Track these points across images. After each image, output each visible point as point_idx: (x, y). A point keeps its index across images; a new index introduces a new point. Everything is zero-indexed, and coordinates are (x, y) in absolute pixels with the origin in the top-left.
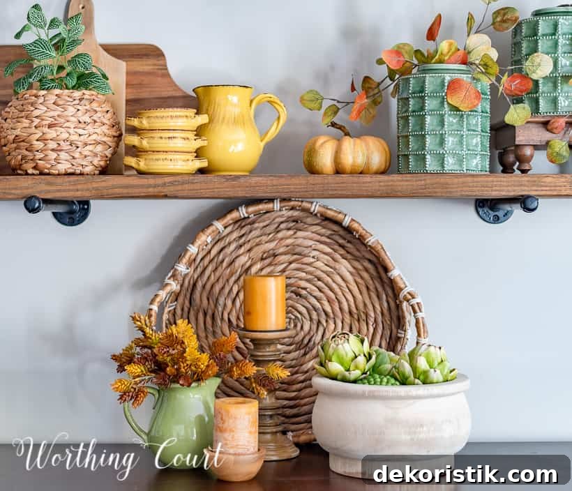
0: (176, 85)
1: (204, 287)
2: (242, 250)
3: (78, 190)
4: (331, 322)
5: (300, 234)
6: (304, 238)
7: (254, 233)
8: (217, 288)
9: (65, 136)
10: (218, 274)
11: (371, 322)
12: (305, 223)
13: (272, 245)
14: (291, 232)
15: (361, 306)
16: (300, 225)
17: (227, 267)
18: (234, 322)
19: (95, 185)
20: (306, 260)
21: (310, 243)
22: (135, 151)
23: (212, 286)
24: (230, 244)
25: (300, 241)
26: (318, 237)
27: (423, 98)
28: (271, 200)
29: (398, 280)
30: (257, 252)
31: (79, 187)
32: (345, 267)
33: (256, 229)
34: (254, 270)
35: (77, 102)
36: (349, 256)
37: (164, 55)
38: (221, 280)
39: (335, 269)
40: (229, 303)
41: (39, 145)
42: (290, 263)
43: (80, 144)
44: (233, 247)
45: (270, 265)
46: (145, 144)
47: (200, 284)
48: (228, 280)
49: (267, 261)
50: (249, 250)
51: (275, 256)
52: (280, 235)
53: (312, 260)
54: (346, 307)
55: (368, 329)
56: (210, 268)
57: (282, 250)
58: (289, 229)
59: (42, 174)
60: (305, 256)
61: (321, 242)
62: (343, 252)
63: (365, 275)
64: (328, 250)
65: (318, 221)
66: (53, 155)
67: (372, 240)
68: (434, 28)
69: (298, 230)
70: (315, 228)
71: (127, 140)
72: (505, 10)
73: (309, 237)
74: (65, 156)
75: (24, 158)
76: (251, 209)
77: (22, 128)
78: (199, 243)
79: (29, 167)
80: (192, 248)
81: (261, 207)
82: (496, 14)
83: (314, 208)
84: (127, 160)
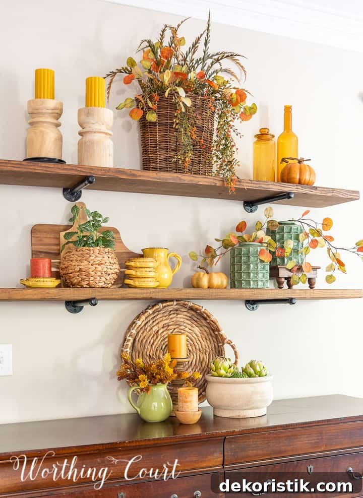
0: (125, 247)
1: (139, 341)
2: (155, 323)
3: (112, 295)
4: (192, 354)
5: (179, 316)
6: (181, 318)
7: (159, 316)
8: (144, 341)
9: (105, 269)
10: (144, 335)
11: (207, 354)
12: (181, 311)
13: (168, 321)
14: (175, 315)
15: (204, 347)
16: (178, 312)
17: (149, 331)
18: (152, 356)
19: (120, 293)
21: (182, 320)
22: (129, 277)
23: (142, 341)
24: (150, 321)
25: (178, 319)
26: (187, 317)
27: (249, 257)
28: (172, 300)
29: (224, 335)
30: (161, 325)
31: (114, 293)
32: (197, 330)
33: (160, 314)
34: (160, 332)
35: (107, 253)
36: (199, 325)
37: (119, 233)
38: (146, 337)
39: (193, 331)
40: (149, 347)
41: (93, 273)
42: (175, 329)
43: (110, 273)
44: (151, 322)
45: (166, 330)
46: (139, 274)
47: (137, 339)
48: (149, 338)
49: (165, 328)
50: (157, 324)
51: (168, 326)
52: (171, 316)
53: (184, 327)
54: (198, 348)
55: (206, 357)
56: (141, 332)
57: (172, 323)
58: (174, 314)
59: (90, 287)
60: (181, 326)
61: (187, 319)
62: (196, 323)
63: (205, 333)
64: (190, 323)
65: (186, 310)
66: (98, 278)
67: (213, 318)
68: (240, 227)
69: (177, 314)
70: (185, 313)
71: (128, 272)
72: (272, 221)
73: (182, 317)
74: (103, 279)
75: (83, 280)
76: (164, 305)
77: (84, 265)
78: (141, 320)
79: (84, 284)
80: (139, 323)
81: (168, 303)
82: (268, 222)
83: (190, 304)
84: (127, 281)
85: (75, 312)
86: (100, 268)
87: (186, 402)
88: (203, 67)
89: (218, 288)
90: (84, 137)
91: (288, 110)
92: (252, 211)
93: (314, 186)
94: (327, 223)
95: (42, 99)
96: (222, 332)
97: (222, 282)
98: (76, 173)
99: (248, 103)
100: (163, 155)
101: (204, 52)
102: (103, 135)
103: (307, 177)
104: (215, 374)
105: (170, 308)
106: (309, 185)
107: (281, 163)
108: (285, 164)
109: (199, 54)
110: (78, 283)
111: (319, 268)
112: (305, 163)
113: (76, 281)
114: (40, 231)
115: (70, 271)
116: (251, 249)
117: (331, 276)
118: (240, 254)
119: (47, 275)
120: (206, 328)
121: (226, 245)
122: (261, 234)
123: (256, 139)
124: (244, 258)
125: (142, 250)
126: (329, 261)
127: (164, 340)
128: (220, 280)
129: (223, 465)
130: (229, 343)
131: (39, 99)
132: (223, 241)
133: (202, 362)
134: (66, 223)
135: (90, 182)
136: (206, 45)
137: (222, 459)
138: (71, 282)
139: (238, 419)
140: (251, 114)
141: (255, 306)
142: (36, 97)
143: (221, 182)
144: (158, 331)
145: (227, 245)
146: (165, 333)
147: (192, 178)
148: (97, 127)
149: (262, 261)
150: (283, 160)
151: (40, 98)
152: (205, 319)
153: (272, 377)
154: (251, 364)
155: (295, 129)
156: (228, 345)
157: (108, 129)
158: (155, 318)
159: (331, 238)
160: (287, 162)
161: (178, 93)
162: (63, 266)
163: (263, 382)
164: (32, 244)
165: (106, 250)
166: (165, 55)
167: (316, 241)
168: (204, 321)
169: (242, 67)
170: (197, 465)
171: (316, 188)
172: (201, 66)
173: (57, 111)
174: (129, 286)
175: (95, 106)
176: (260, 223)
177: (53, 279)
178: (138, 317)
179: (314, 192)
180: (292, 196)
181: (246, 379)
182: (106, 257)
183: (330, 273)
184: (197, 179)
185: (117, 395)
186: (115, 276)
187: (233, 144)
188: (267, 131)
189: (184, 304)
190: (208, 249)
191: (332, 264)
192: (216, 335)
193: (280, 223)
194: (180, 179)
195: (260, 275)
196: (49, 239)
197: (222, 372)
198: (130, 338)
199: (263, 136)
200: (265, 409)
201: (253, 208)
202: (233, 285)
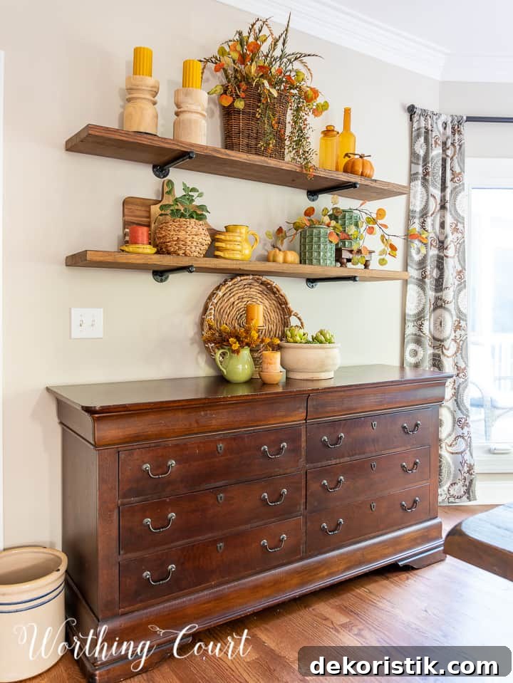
1: (217, 310)
2: (232, 295)
5: (252, 290)
7: (236, 289)
8: (222, 311)
9: (201, 240)
10: (222, 305)
11: (275, 325)
12: (254, 285)
13: (242, 294)
14: (249, 289)
15: (272, 319)
16: (251, 286)
17: (226, 302)
19: (213, 263)
20: (254, 300)
21: (254, 293)
22: (218, 249)
23: (220, 310)
25: (251, 293)
26: (258, 291)
27: (320, 238)
30: (236, 297)
32: (267, 303)
33: (237, 287)
34: (236, 303)
36: (268, 299)
38: (223, 308)
39: (264, 304)
41: (189, 243)
42: (248, 301)
43: (204, 244)
44: (229, 293)
45: (241, 302)
46: (228, 246)
48: (226, 308)
49: (240, 300)
50: (234, 296)
51: (243, 298)
52: (245, 290)
53: (256, 300)
54: (267, 319)
55: (274, 327)
56: (220, 303)
57: (246, 296)
58: (248, 287)
59: (186, 256)
60: (254, 298)
61: (259, 293)
63: (273, 306)
64: (261, 296)
65: (259, 285)
66: (194, 249)
67: (282, 292)
68: (308, 212)
69: (251, 288)
70: (258, 287)
71: (218, 244)
72: (336, 208)
73: (255, 291)
74: (198, 249)
75: (180, 248)
76: (242, 278)
77: (182, 235)
78: (222, 291)
79: (181, 252)
80: (220, 294)
81: (245, 277)
82: (333, 209)
83: (264, 279)
84: (217, 253)
85: (162, 281)
86: (196, 238)
87: (270, 364)
88: (281, 64)
89: (291, 263)
90: (180, 117)
91: (347, 112)
92: (313, 200)
93: (373, 178)
94: (381, 213)
95: (141, 76)
96: (290, 305)
97: (295, 259)
98: (178, 148)
99: (320, 100)
100: (246, 141)
101: (282, 51)
102: (199, 115)
103: (367, 172)
104: (291, 340)
105: (245, 282)
106: (369, 177)
107: (344, 157)
108: (347, 159)
109: (277, 53)
110: (175, 252)
111: (374, 252)
112: (365, 158)
113: (172, 250)
114: (132, 203)
115: (168, 240)
116: (322, 230)
117: (383, 259)
118: (312, 235)
119: (145, 242)
120: (274, 302)
121: (296, 227)
122: (327, 219)
123: (322, 135)
124: (315, 239)
125: (225, 227)
126: (381, 246)
127: (239, 310)
128: (293, 257)
129: (306, 420)
130: (296, 315)
131: (138, 76)
132: (294, 224)
133: (270, 332)
134: (154, 198)
135: (190, 158)
136: (284, 44)
137: (305, 414)
138: (168, 250)
139: (312, 380)
140: (323, 110)
141: (314, 284)
142: (135, 73)
143: (300, 169)
144: (234, 303)
145: (298, 227)
146: (239, 305)
147: (276, 162)
148: (194, 108)
149: (331, 242)
150: (347, 155)
151: (140, 74)
152: (274, 293)
153: (339, 345)
154: (321, 332)
155: (353, 129)
156: (294, 317)
157: (203, 110)
158: (232, 291)
159: (386, 226)
160: (349, 157)
161: (263, 84)
162: (160, 235)
163: (333, 348)
164: (124, 216)
165: (201, 222)
166: (251, 48)
167: (373, 228)
168: (272, 295)
169: (309, 70)
170: (285, 420)
171: (376, 181)
172: (278, 63)
173: (155, 89)
174: (217, 257)
175: (192, 87)
176: (327, 209)
177: (151, 247)
178: (218, 288)
179: (374, 185)
180: (358, 186)
181: (318, 345)
182: (201, 230)
183: (382, 257)
184: (281, 164)
185: (197, 359)
186: (207, 247)
187: (307, 136)
188: (332, 128)
189: (258, 279)
190: (280, 230)
191: (384, 250)
192: (283, 309)
193: (344, 211)
194: (267, 163)
195: (329, 254)
196: (140, 211)
197: (298, 339)
198: (212, 307)
199: (328, 132)
200: (333, 373)
201: (315, 197)
202: (302, 261)
